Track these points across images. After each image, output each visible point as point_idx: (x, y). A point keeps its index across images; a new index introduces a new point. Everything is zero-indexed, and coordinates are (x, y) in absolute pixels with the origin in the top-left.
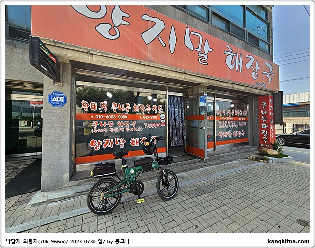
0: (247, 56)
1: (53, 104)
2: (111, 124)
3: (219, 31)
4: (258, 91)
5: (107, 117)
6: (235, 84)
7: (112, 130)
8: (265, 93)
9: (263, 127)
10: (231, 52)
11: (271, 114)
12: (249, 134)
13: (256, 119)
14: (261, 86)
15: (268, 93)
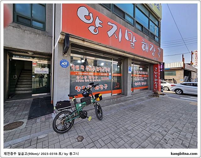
0: (150, 45)
1: (62, 66)
2: (86, 77)
3: (138, 31)
4: (154, 62)
5: (84, 74)
6: (145, 58)
7: (86, 81)
8: (157, 63)
9: (155, 80)
10: (144, 42)
11: (159, 74)
12: (148, 84)
13: (152, 76)
14: (155, 60)
15: (158, 63)
